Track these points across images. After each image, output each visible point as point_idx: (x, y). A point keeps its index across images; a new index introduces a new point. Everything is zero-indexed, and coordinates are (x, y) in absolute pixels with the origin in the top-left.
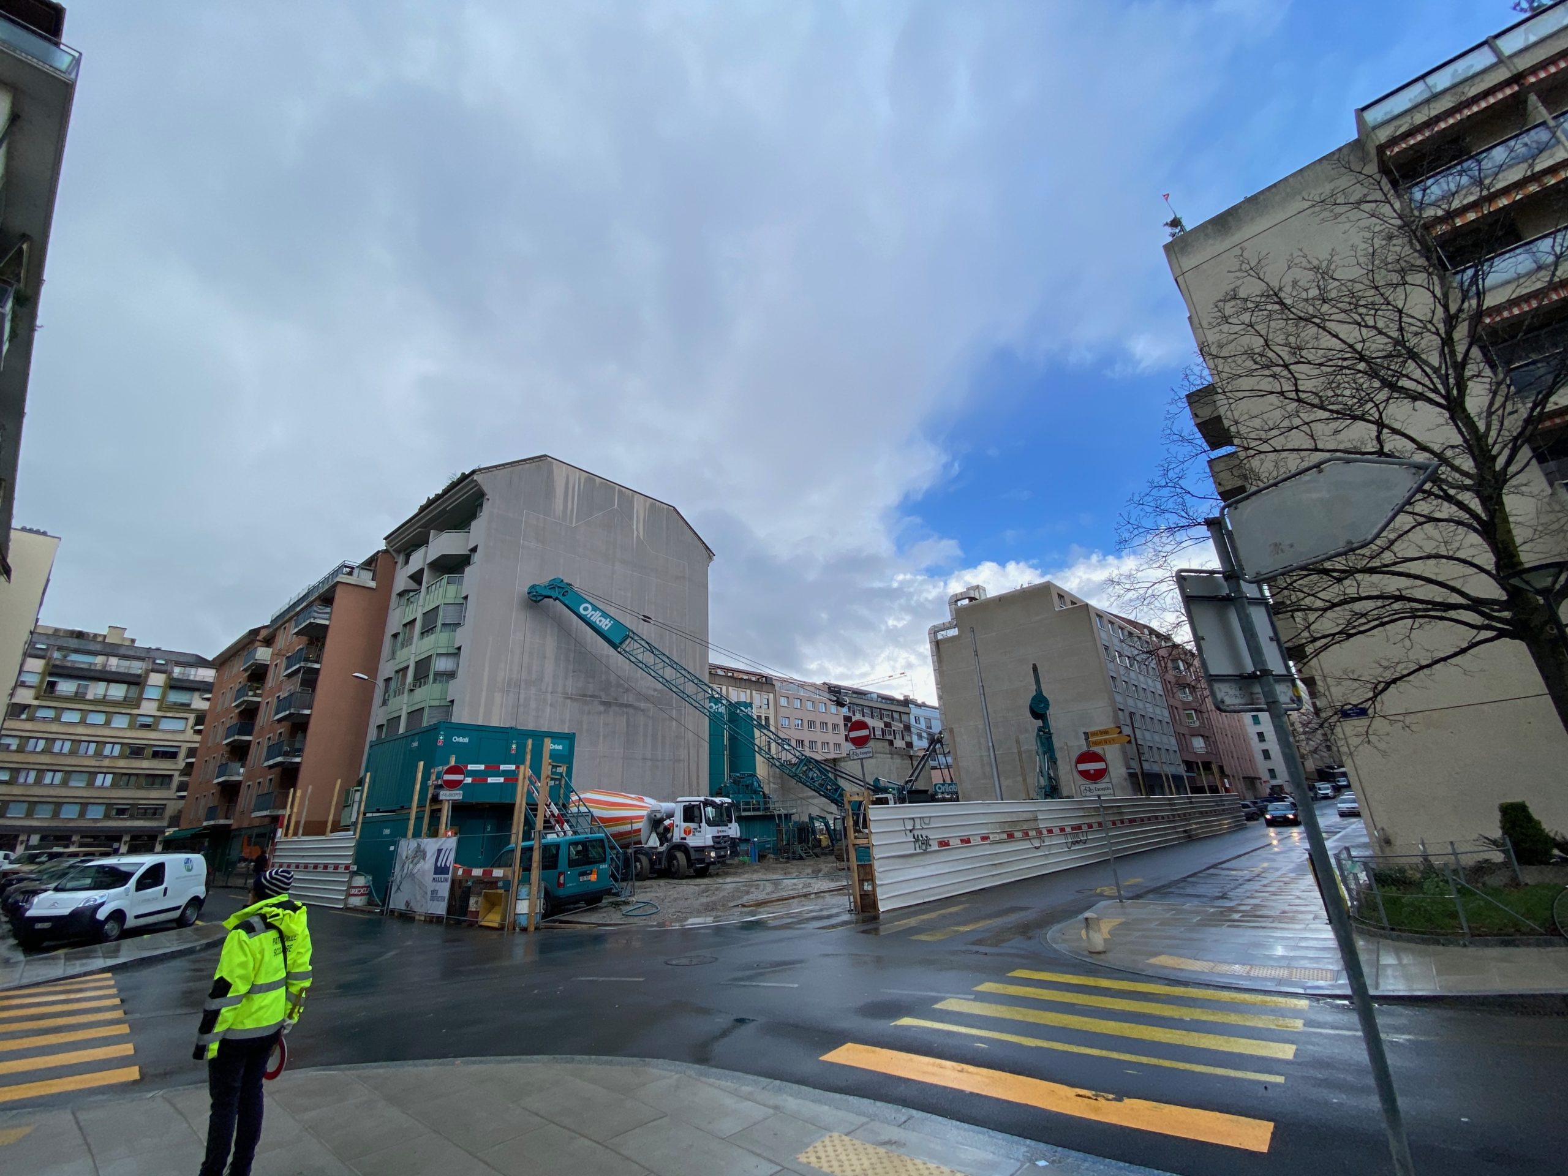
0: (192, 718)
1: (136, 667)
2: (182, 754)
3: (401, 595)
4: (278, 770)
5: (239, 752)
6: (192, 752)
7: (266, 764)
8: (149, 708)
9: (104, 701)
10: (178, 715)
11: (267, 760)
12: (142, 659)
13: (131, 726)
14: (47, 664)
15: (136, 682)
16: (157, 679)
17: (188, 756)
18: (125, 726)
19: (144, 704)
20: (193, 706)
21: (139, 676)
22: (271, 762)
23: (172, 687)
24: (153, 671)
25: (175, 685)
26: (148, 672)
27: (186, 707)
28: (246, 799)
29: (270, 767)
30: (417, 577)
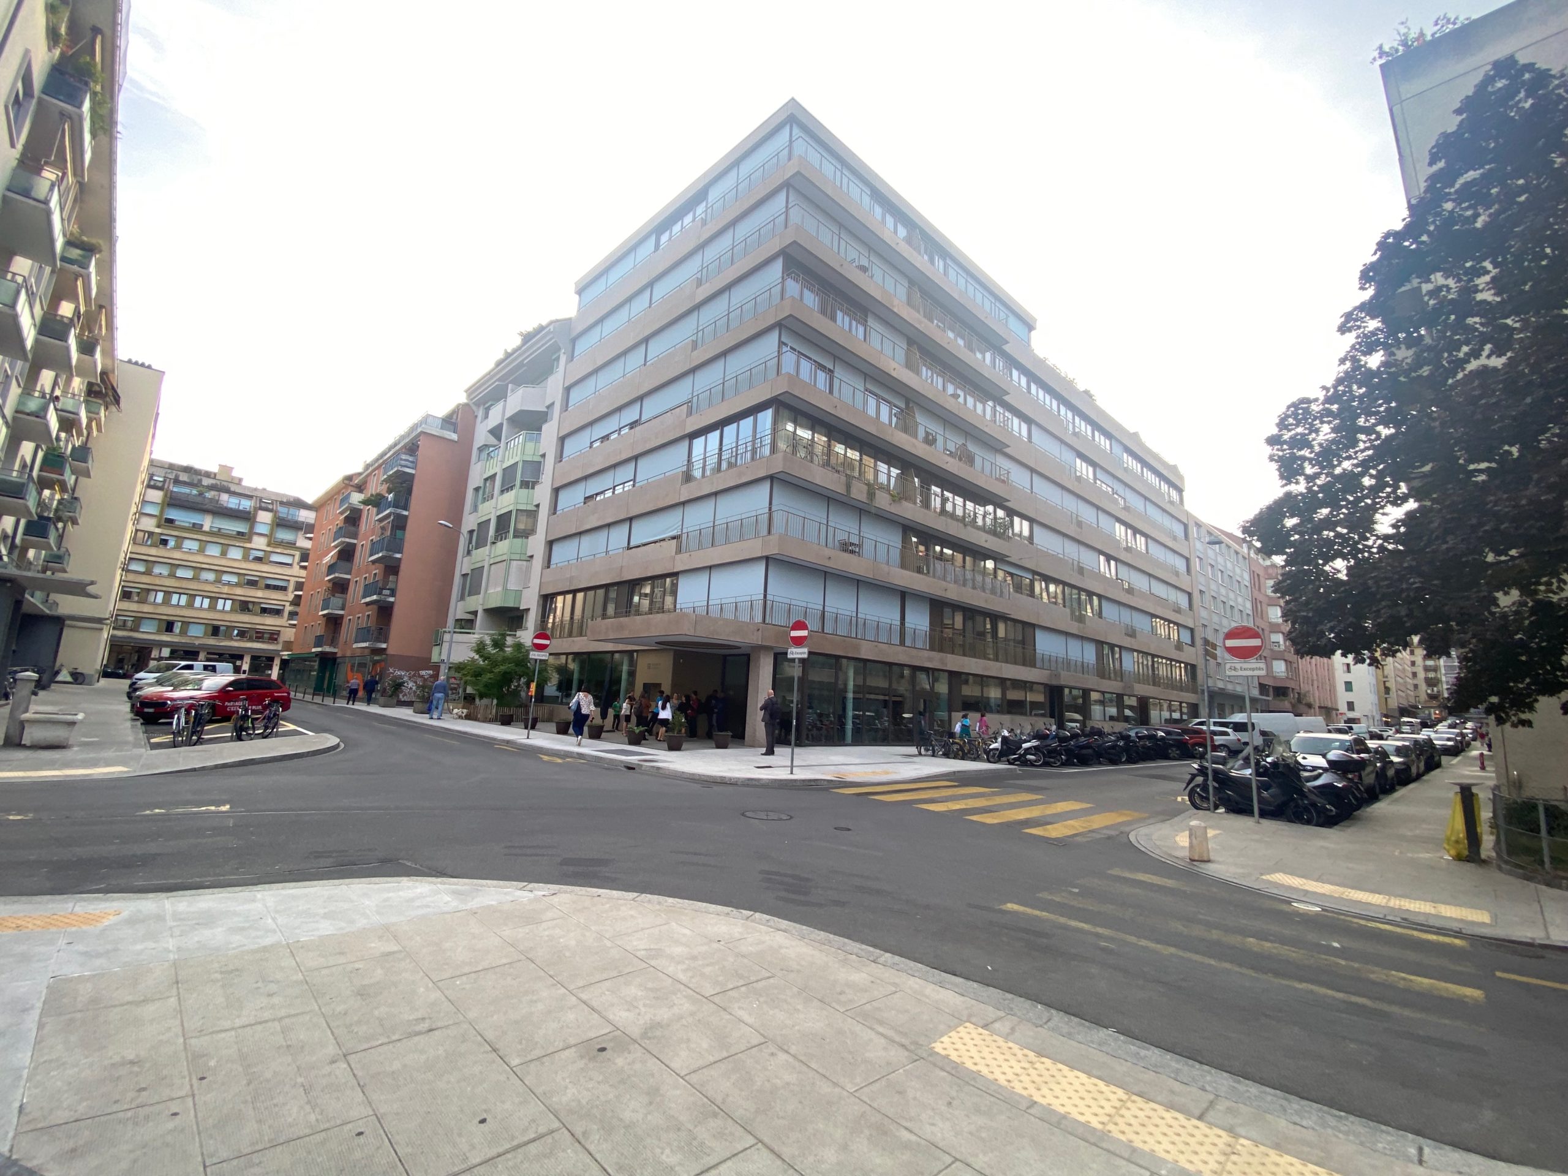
0: (298, 554)
1: (246, 504)
2: (291, 587)
3: (481, 449)
4: (375, 607)
5: (340, 587)
6: (299, 586)
7: (363, 601)
8: (259, 543)
9: (219, 533)
10: (286, 552)
11: (364, 597)
12: (250, 497)
13: (246, 558)
14: (165, 496)
15: (247, 517)
16: (264, 517)
17: (296, 589)
18: (240, 557)
19: (256, 538)
20: (298, 544)
21: (249, 513)
22: (368, 599)
23: (278, 525)
24: (262, 509)
25: (281, 523)
26: (257, 509)
27: (292, 545)
28: (347, 631)
29: (367, 604)
30: (496, 432)
